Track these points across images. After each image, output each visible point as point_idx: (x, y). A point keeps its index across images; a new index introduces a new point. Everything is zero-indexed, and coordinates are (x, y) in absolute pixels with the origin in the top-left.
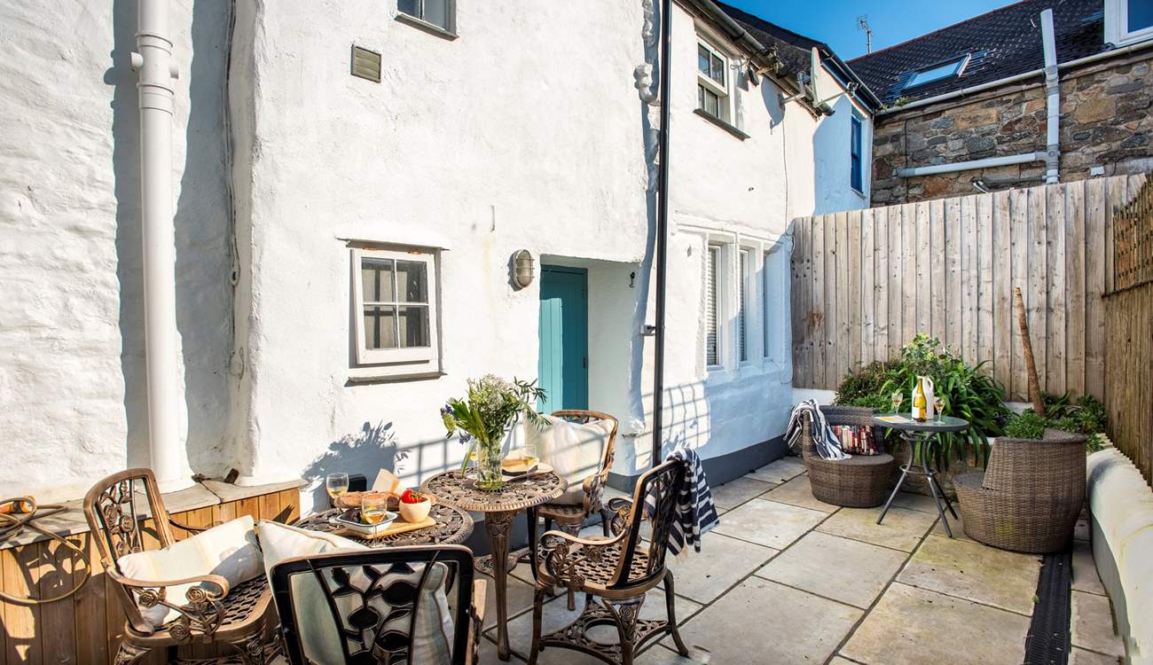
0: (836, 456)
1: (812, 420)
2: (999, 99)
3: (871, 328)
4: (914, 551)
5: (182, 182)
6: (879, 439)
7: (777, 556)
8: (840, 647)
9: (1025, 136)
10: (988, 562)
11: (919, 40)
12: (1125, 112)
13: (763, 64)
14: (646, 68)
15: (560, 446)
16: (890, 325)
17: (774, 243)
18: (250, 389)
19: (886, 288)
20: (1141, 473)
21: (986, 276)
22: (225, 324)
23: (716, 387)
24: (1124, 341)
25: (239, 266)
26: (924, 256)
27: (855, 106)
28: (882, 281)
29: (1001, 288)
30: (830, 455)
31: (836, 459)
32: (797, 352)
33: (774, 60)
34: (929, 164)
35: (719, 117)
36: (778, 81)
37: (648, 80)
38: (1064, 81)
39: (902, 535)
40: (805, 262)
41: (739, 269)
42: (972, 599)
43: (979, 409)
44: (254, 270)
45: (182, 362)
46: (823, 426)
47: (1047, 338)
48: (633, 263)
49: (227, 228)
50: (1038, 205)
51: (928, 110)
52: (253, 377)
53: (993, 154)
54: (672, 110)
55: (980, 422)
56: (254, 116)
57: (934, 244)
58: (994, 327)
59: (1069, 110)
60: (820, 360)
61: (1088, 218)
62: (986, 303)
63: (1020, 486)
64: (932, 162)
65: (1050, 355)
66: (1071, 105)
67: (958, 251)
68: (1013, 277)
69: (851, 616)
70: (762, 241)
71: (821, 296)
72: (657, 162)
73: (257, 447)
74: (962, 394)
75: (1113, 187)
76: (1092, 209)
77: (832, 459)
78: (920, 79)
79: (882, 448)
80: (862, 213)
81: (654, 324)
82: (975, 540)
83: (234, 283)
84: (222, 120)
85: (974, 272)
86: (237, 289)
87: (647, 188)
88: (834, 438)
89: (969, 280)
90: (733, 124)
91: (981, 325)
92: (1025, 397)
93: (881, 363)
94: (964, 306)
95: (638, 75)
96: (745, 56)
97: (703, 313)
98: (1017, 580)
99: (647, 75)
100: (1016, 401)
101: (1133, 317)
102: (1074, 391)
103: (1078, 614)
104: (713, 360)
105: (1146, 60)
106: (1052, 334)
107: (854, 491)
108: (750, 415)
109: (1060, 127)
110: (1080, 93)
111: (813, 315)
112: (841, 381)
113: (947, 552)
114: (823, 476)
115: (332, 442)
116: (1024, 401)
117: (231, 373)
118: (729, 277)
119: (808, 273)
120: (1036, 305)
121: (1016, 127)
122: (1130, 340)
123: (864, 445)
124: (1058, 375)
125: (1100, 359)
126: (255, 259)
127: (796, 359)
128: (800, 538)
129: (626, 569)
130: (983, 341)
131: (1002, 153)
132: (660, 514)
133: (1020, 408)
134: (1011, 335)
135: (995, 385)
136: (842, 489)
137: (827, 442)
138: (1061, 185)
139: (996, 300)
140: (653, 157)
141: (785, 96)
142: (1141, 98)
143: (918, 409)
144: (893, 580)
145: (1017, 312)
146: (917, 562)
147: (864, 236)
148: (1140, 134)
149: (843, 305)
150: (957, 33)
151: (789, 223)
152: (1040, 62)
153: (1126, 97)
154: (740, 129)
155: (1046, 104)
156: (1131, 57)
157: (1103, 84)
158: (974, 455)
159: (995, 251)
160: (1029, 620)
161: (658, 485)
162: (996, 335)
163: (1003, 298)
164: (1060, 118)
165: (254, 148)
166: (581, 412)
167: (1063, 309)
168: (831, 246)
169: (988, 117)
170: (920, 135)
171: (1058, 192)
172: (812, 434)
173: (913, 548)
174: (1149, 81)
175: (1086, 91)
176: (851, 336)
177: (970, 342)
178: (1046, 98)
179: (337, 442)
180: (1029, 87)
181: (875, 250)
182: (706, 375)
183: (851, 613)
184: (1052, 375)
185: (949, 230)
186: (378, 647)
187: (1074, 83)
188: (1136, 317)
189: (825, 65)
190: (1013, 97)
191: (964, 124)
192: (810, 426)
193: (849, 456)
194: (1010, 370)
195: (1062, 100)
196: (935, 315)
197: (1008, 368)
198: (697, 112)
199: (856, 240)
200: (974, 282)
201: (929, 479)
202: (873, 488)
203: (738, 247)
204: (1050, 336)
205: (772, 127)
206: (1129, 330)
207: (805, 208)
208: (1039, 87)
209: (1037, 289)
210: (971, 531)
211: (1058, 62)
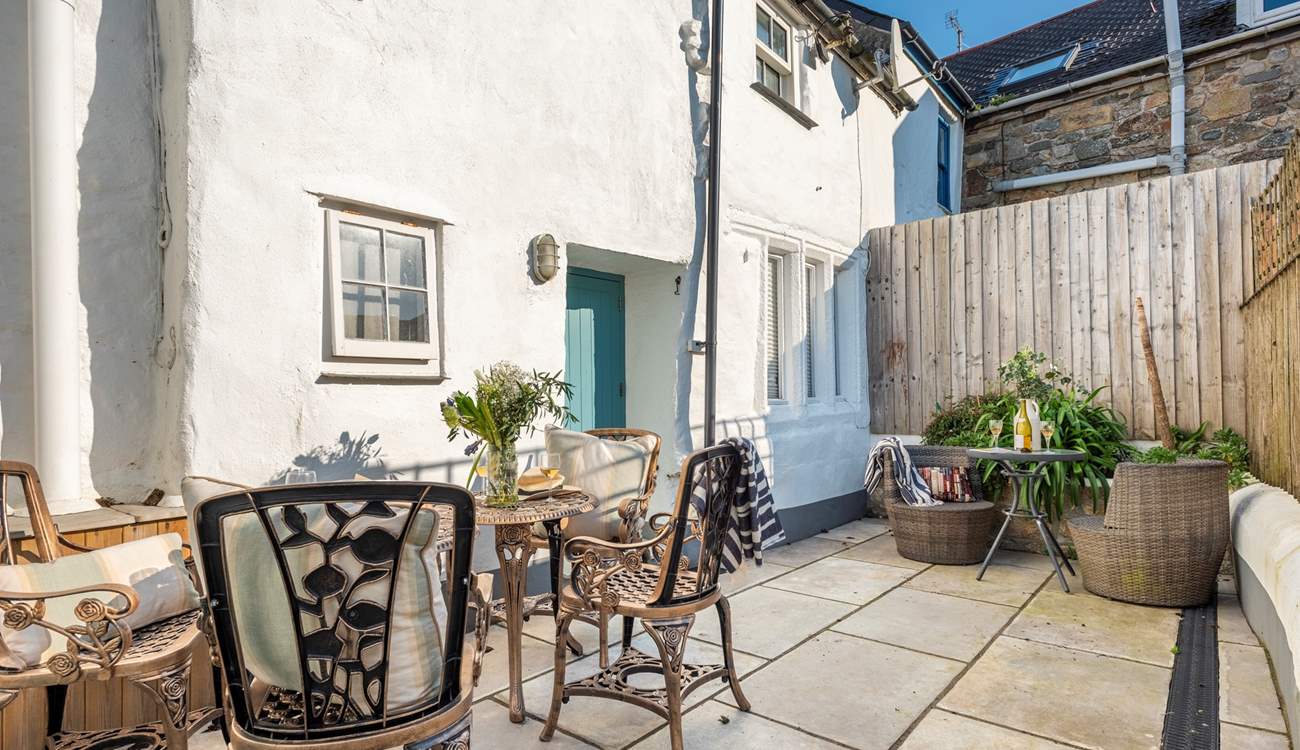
0: (924, 502)
1: (894, 459)
2: (1113, 94)
3: (963, 359)
4: (1024, 606)
5: (89, 105)
6: (975, 483)
7: (856, 611)
8: (938, 699)
9: (1145, 137)
10: (1115, 615)
11: (1019, 33)
12: (1262, 106)
13: (833, 38)
14: (694, 25)
15: (590, 467)
16: (986, 352)
17: (846, 258)
18: (184, 378)
19: (980, 309)
20: (1295, 498)
21: (1100, 288)
22: (149, 301)
23: (778, 424)
24: (1268, 346)
25: (171, 221)
26: (1025, 268)
27: (943, 104)
28: (974, 300)
29: (1119, 303)
30: (916, 500)
31: (924, 505)
32: (875, 390)
33: (847, 31)
34: (1030, 174)
35: (781, 96)
36: (852, 63)
37: (696, 41)
38: (1190, 70)
39: (1009, 591)
40: (883, 282)
41: (804, 283)
42: (1099, 652)
43: (1095, 445)
44: (191, 220)
45: (87, 345)
46: (908, 466)
47: (1175, 360)
48: (679, 264)
49: (154, 174)
50: (1161, 201)
51: (1029, 110)
52: (189, 362)
53: (1106, 160)
54: (725, 80)
55: (1097, 460)
56: (191, 19)
57: (1037, 252)
58: (1110, 351)
59: (1197, 105)
60: (903, 399)
61: (1221, 213)
62: (1101, 322)
63: (1150, 521)
64: (1034, 172)
65: (1179, 382)
66: (1198, 100)
67: (1066, 260)
68: (1133, 287)
69: (951, 669)
70: (832, 255)
71: (902, 323)
72: (706, 143)
73: (191, 455)
74: (1074, 427)
75: (1251, 175)
76: (1225, 203)
77: (919, 504)
78: (1019, 76)
79: (980, 495)
80: (950, 220)
81: (703, 340)
82: (1098, 595)
83: (163, 244)
84: (147, 31)
85: (1085, 285)
86: (168, 254)
87: (694, 174)
88: (921, 481)
89: (1080, 294)
90: (798, 106)
91: (1095, 350)
92: (1151, 433)
93: (975, 398)
94: (1074, 325)
95: (684, 33)
96: (812, 26)
97: (762, 333)
98: (1152, 633)
99: (695, 34)
100: (1140, 439)
101: (1278, 312)
102: (1209, 424)
103: (1229, 664)
104: (775, 392)
105: (1285, 43)
106: (1182, 357)
107: (948, 544)
108: (821, 462)
109: (1186, 126)
110: (1209, 84)
111: (893, 344)
112: (929, 420)
113: (1065, 606)
114: (909, 527)
115: (297, 455)
116: (1149, 438)
117: (157, 363)
118: (793, 293)
119: (887, 294)
120: (1161, 322)
121: (1135, 127)
122: (1275, 343)
123: (958, 489)
124: (1190, 406)
125: (1240, 383)
126: (193, 205)
127: (874, 399)
128: (884, 594)
129: (670, 581)
130: (1099, 368)
131: (1118, 158)
132: (711, 512)
133: (1145, 447)
134: (1132, 359)
135: (1114, 418)
136: (933, 541)
137: (913, 485)
138: (1187, 175)
139: (1113, 318)
140: (702, 137)
141: (859, 81)
142: (1280, 89)
143: (1022, 437)
144: (1000, 633)
145: (1138, 331)
146: (1028, 616)
147: (952, 248)
148: (1280, 131)
149: (929, 331)
150: (1063, 24)
151: (863, 235)
152: (1162, 49)
153: (1262, 87)
154: (806, 113)
155: (1169, 97)
156: (1267, 40)
157: (1236, 73)
158: (1092, 500)
159: (1111, 259)
160: (1170, 671)
161: (709, 473)
162: (1113, 360)
163: (1121, 315)
164: (1186, 115)
165: (191, 61)
166: (616, 431)
167: (1194, 324)
168: (914, 262)
169: (1101, 117)
170: (1020, 140)
171: (1185, 184)
172: (894, 476)
173: (1022, 603)
174: (1289, 67)
175: (1216, 82)
176: (939, 367)
177: (1082, 370)
178: (1169, 91)
179: (305, 455)
180: (1149, 77)
181: (966, 264)
182: (767, 409)
183: (949, 666)
184: (1183, 405)
185: (1054, 234)
186: (343, 624)
187: (1202, 72)
188: (1282, 310)
189: (908, 51)
190: (1130, 91)
191: (1072, 125)
192: (892, 466)
193: (941, 503)
194: (1132, 402)
195: (1188, 92)
196: (1040, 338)
197: (1129, 399)
198: (755, 86)
199: (944, 252)
200: (1085, 297)
201: (1039, 523)
202: (970, 539)
203: (803, 257)
204: (1178, 357)
205: (844, 117)
206: (1273, 333)
207: (883, 216)
208: (1160, 78)
209: (1162, 302)
210: (1092, 584)
211: (1183, 47)
